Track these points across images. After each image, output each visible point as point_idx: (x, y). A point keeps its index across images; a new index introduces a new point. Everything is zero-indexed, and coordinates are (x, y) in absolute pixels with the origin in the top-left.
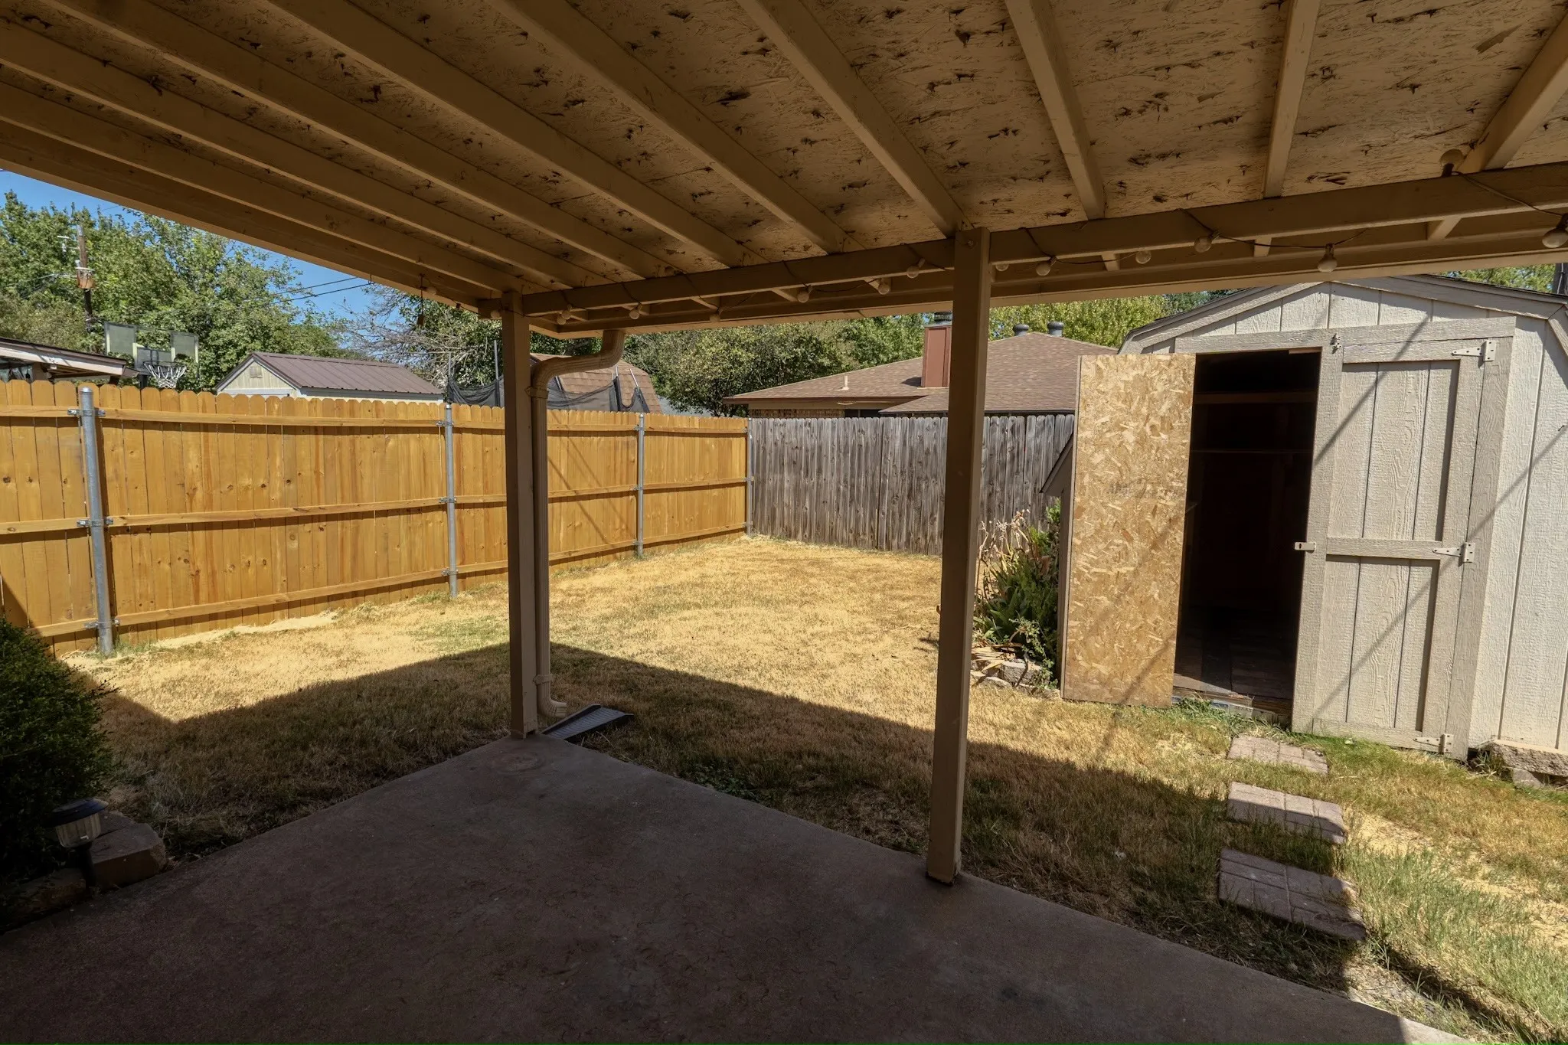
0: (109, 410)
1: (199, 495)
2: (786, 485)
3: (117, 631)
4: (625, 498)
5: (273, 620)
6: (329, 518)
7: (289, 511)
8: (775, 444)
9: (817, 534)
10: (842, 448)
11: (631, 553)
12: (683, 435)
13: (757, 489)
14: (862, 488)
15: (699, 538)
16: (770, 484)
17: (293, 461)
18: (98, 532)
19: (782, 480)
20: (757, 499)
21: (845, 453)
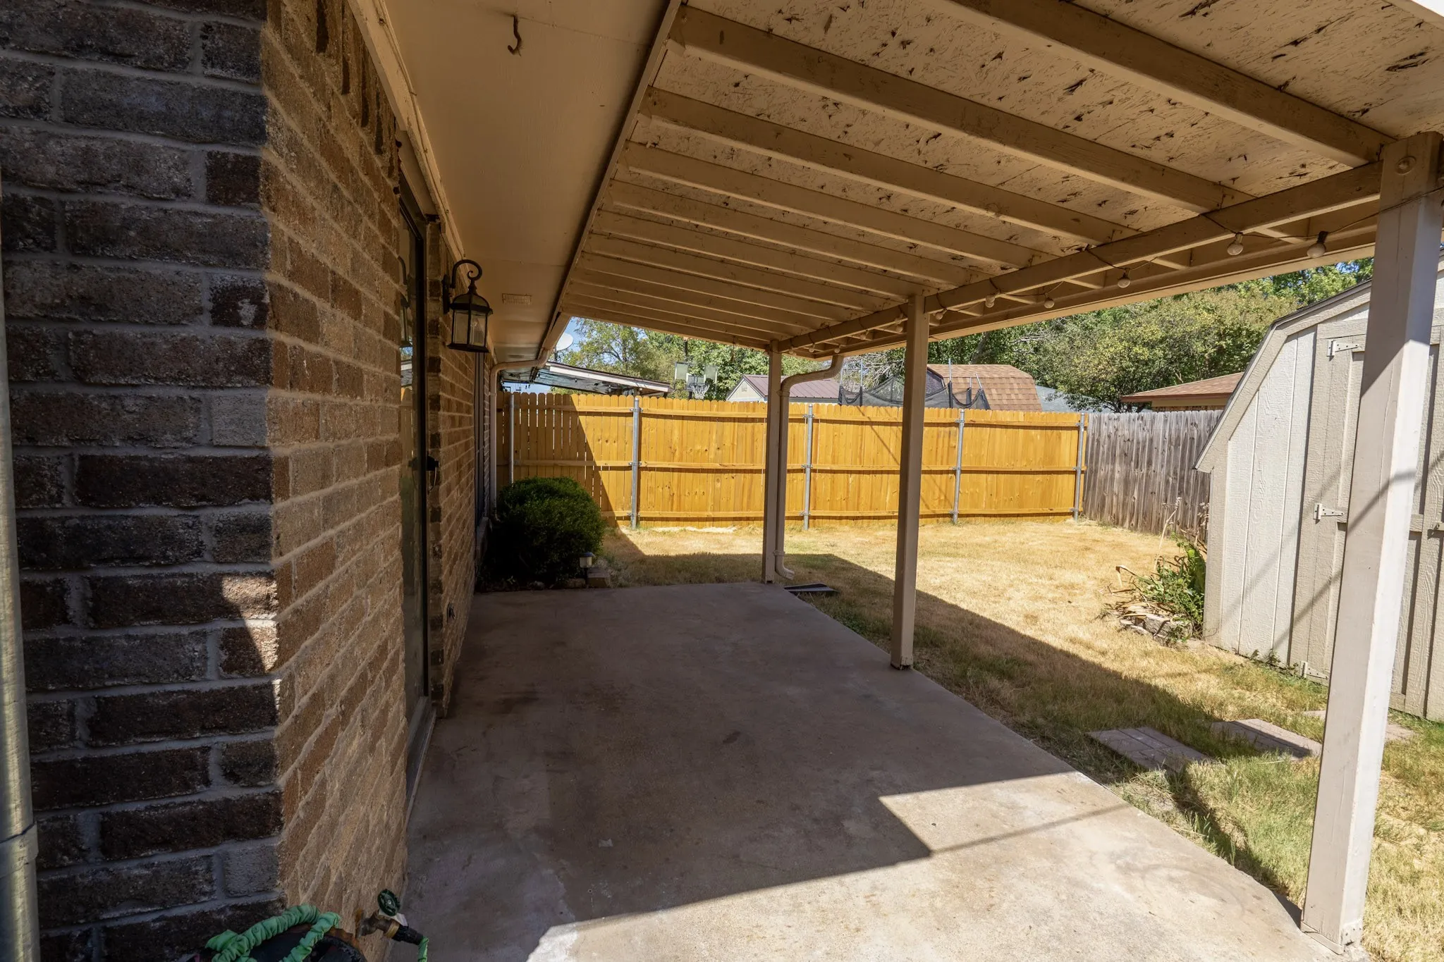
0: (645, 410)
1: (677, 453)
2: (1117, 475)
3: (639, 519)
4: (945, 476)
5: (705, 526)
6: (737, 471)
7: (717, 466)
8: (1109, 437)
9: (1143, 523)
10: (1173, 441)
11: (948, 519)
12: (1006, 427)
13: (1090, 477)
14: (1192, 481)
15: (1018, 515)
16: (1101, 473)
17: (721, 437)
18: (635, 468)
19: (1113, 471)
20: (1088, 488)
21: (1177, 445)
